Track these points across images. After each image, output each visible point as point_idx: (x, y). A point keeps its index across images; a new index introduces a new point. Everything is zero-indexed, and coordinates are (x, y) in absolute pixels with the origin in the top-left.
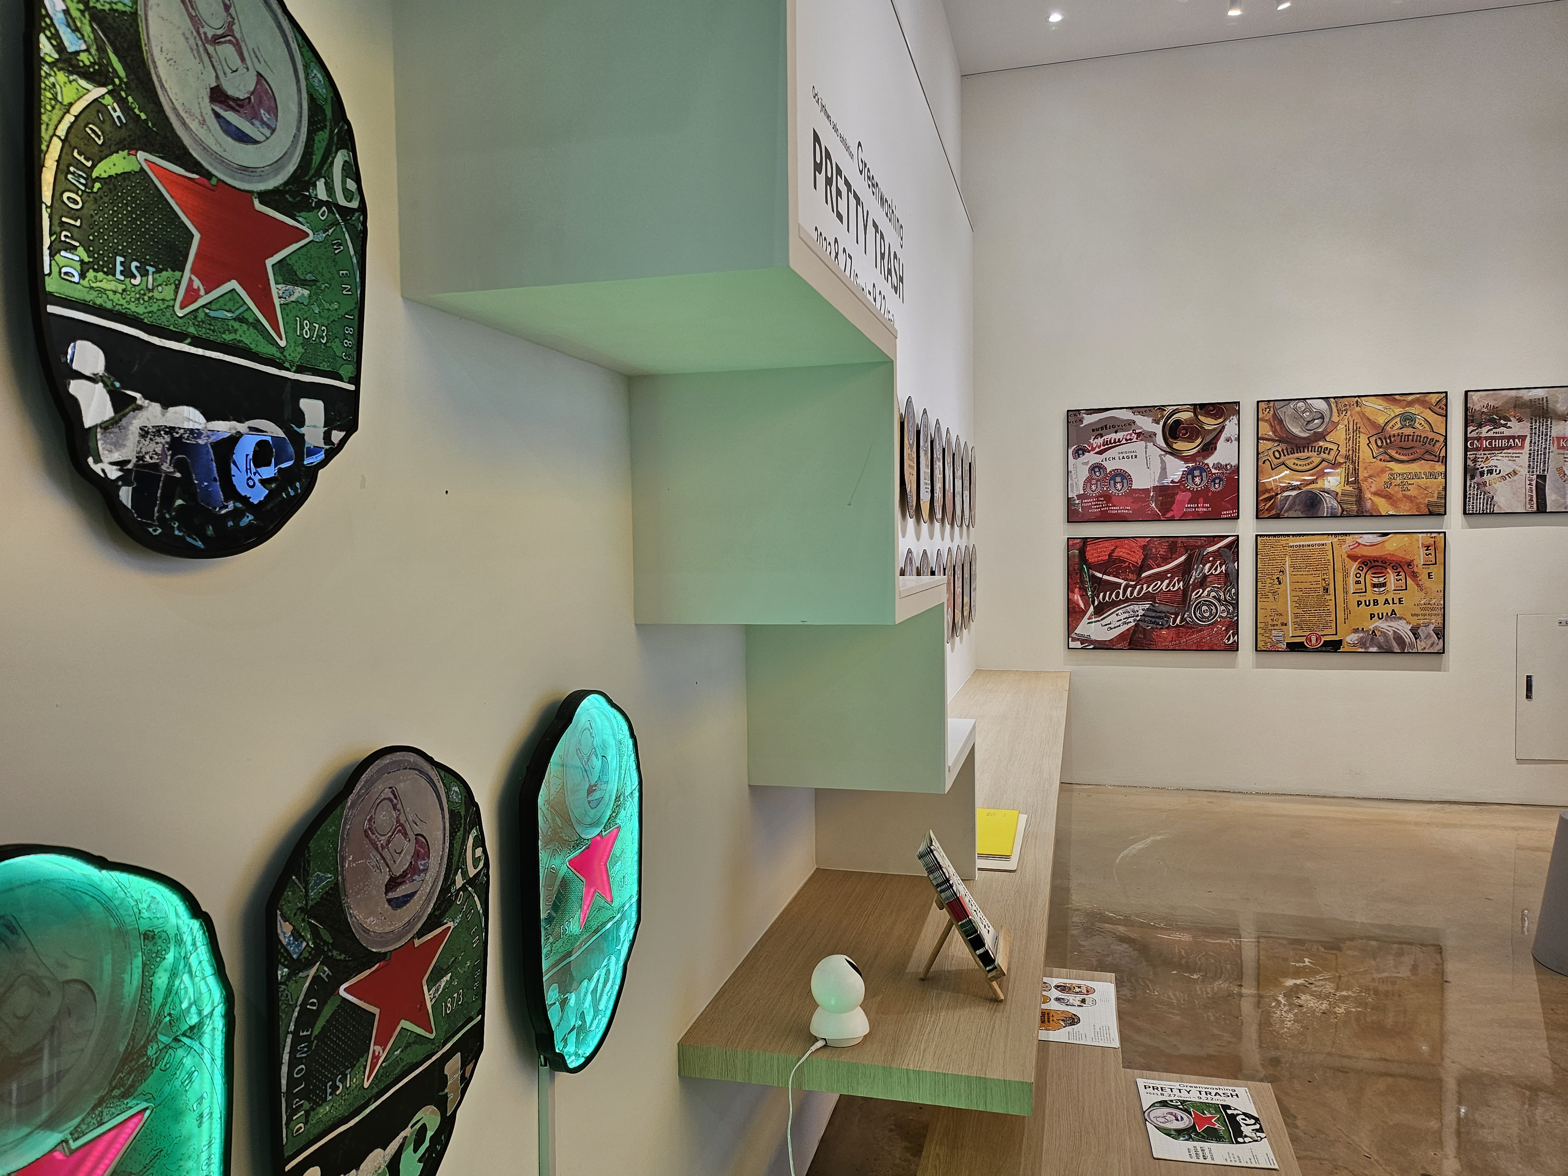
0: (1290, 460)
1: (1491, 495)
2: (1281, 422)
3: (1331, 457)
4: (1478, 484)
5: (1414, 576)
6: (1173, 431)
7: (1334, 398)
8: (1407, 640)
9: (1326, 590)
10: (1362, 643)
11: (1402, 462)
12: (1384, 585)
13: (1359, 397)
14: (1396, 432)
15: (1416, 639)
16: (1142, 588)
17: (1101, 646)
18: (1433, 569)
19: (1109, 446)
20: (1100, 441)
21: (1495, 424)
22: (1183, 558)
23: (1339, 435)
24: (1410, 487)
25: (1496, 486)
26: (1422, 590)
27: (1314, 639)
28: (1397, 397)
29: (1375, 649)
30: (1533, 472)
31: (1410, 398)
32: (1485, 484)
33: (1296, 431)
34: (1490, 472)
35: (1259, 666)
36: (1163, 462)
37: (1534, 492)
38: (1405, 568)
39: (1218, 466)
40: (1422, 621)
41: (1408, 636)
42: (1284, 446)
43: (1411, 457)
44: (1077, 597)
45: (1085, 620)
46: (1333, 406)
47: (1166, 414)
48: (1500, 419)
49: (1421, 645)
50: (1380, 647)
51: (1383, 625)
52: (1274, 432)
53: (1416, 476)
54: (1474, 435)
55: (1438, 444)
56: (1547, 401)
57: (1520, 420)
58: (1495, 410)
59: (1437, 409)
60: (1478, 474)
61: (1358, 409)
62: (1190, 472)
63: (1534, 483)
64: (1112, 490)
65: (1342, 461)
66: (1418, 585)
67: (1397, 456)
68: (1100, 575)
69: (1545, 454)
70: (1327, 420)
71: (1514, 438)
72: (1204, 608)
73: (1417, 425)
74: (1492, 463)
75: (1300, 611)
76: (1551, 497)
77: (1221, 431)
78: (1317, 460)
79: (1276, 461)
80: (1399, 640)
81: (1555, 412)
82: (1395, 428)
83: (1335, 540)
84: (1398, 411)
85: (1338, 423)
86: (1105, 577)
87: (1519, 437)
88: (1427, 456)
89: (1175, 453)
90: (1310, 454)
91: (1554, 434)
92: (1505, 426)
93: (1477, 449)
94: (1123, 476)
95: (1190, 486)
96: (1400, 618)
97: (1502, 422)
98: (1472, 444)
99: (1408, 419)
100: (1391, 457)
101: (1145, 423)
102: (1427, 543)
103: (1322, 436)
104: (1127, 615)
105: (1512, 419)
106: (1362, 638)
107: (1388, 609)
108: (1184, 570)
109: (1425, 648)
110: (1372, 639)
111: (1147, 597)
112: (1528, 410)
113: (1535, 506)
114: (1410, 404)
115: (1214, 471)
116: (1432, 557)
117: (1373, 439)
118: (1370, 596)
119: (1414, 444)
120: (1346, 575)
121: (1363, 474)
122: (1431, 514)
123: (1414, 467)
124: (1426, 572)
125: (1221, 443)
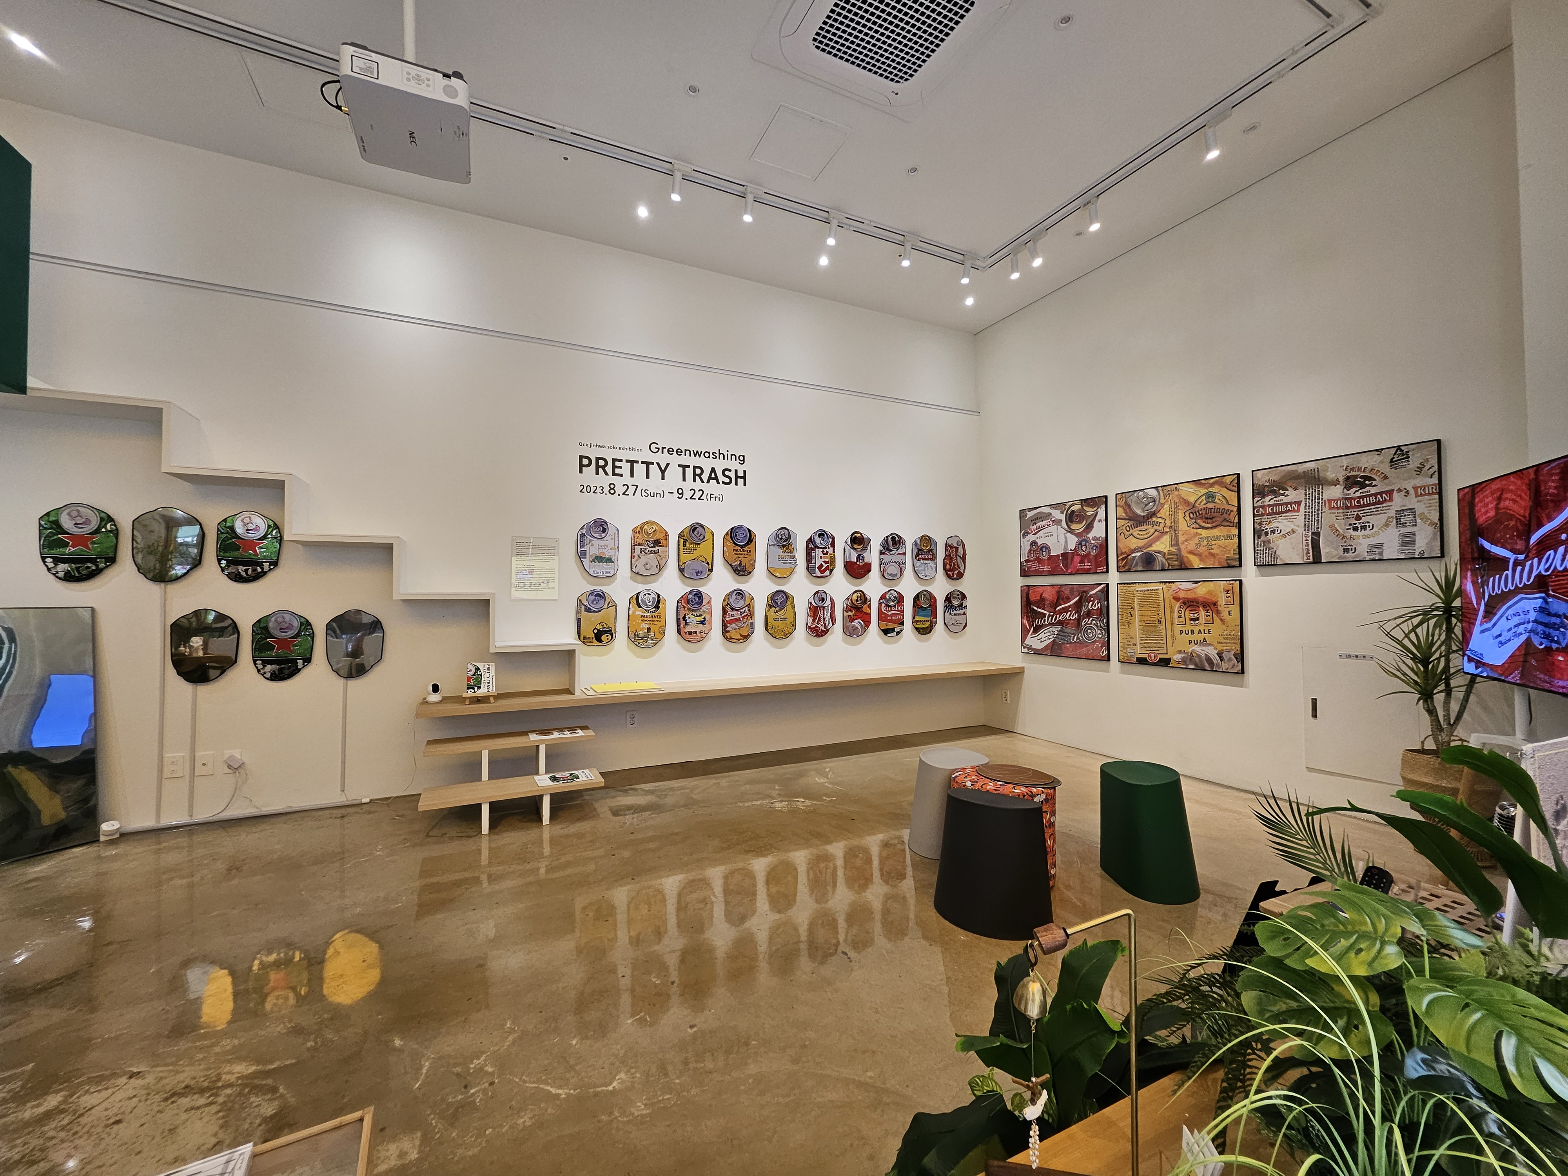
0: (1136, 532)
1: (1274, 550)
2: (1129, 506)
3: (1160, 528)
4: (1264, 542)
5: (1218, 612)
6: (1071, 518)
7: (1161, 487)
8: (1215, 662)
9: (1160, 622)
10: (1184, 661)
11: (1207, 528)
12: (1197, 619)
13: (1177, 484)
14: (1202, 507)
15: (1221, 661)
16: (1056, 617)
17: (1037, 652)
18: (1231, 608)
19: (1040, 529)
20: (1035, 527)
21: (1275, 494)
22: (1078, 598)
23: (1165, 512)
24: (1213, 547)
25: (1278, 543)
26: (1224, 624)
27: (1153, 656)
28: (1203, 481)
29: (1192, 667)
30: (1308, 530)
31: (1212, 481)
32: (1269, 542)
33: (1139, 512)
34: (1273, 532)
35: (1123, 672)
36: (1066, 538)
37: (1310, 546)
38: (1212, 606)
39: (1095, 538)
40: (1225, 648)
41: (1216, 659)
42: (1131, 522)
43: (1214, 524)
44: (1025, 622)
45: (1029, 636)
46: (1161, 492)
47: (1067, 507)
48: (1279, 490)
49: (1225, 666)
50: (1196, 665)
51: (1197, 649)
52: (1126, 513)
53: (1218, 538)
54: (1259, 504)
55: (1232, 514)
56: (1318, 471)
57: (1296, 489)
58: (1274, 483)
59: (1231, 487)
60: (1263, 534)
61: (1177, 493)
62: (1080, 544)
63: (1310, 539)
64: (1041, 557)
65: (1168, 530)
66: (1221, 620)
67: (1204, 525)
68: (1036, 608)
69: (1318, 514)
70: (1157, 502)
71: (1291, 503)
72: (1089, 631)
73: (1216, 500)
74: (1274, 525)
75: (1144, 636)
76: (1324, 550)
77: (1096, 516)
78: (1152, 531)
79: (1127, 533)
80: (1209, 660)
81: (1327, 481)
82: (1202, 505)
83: (1164, 586)
84: (1204, 491)
85: (1164, 504)
86: (1039, 610)
87: (1295, 503)
88: (1225, 523)
89: (1071, 531)
90: (1147, 527)
91: (1325, 497)
92: (1283, 495)
93: (1262, 515)
94: (1046, 547)
95: (1080, 552)
96: (1210, 645)
97: (1281, 492)
98: (1258, 511)
99: (1210, 497)
100: (1199, 525)
101: (1057, 514)
102: (1227, 589)
103: (1154, 514)
104: (1049, 634)
105: (1289, 488)
106: (1184, 657)
107: (1200, 637)
108: (1078, 606)
109: (1227, 669)
110: (1191, 659)
111: (1060, 623)
112: (1303, 480)
113: (1311, 558)
114: (1212, 485)
115: (1092, 542)
116: (1231, 599)
117: (1187, 514)
118: (1188, 627)
119: (1215, 515)
120: (1172, 612)
121: (1181, 539)
122: (1229, 567)
123: (1216, 532)
124: (1227, 610)
125: (1096, 523)
